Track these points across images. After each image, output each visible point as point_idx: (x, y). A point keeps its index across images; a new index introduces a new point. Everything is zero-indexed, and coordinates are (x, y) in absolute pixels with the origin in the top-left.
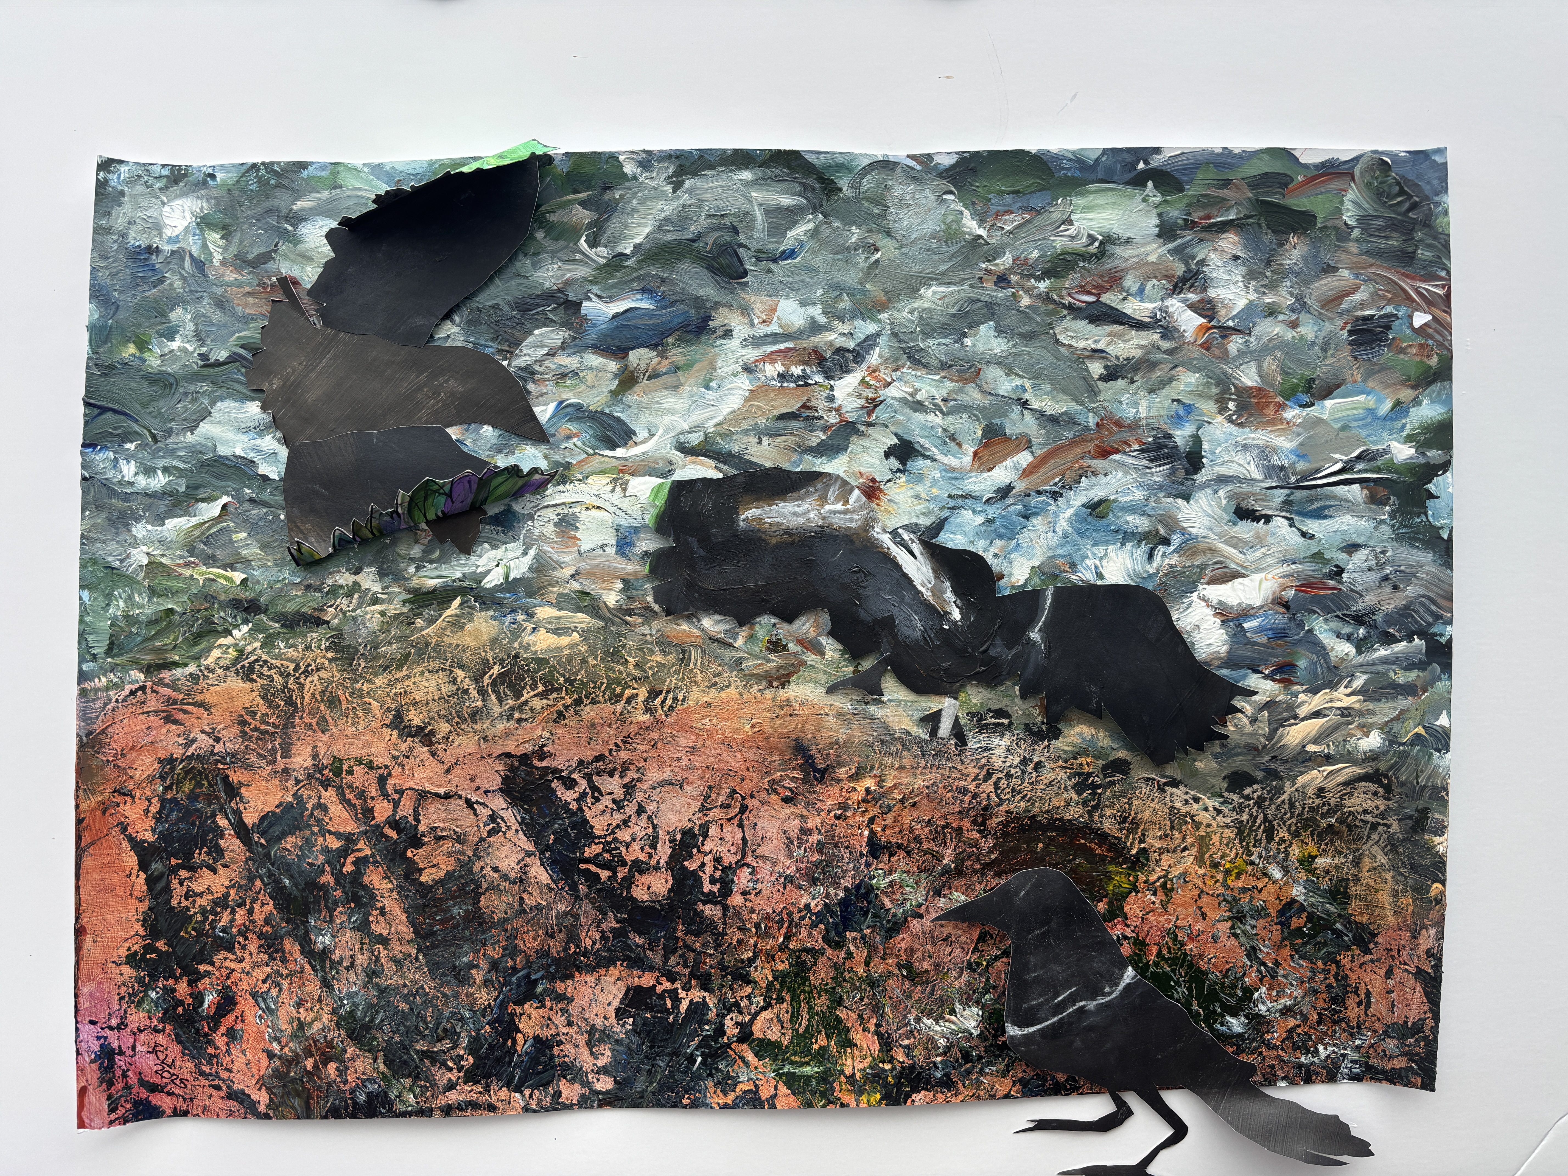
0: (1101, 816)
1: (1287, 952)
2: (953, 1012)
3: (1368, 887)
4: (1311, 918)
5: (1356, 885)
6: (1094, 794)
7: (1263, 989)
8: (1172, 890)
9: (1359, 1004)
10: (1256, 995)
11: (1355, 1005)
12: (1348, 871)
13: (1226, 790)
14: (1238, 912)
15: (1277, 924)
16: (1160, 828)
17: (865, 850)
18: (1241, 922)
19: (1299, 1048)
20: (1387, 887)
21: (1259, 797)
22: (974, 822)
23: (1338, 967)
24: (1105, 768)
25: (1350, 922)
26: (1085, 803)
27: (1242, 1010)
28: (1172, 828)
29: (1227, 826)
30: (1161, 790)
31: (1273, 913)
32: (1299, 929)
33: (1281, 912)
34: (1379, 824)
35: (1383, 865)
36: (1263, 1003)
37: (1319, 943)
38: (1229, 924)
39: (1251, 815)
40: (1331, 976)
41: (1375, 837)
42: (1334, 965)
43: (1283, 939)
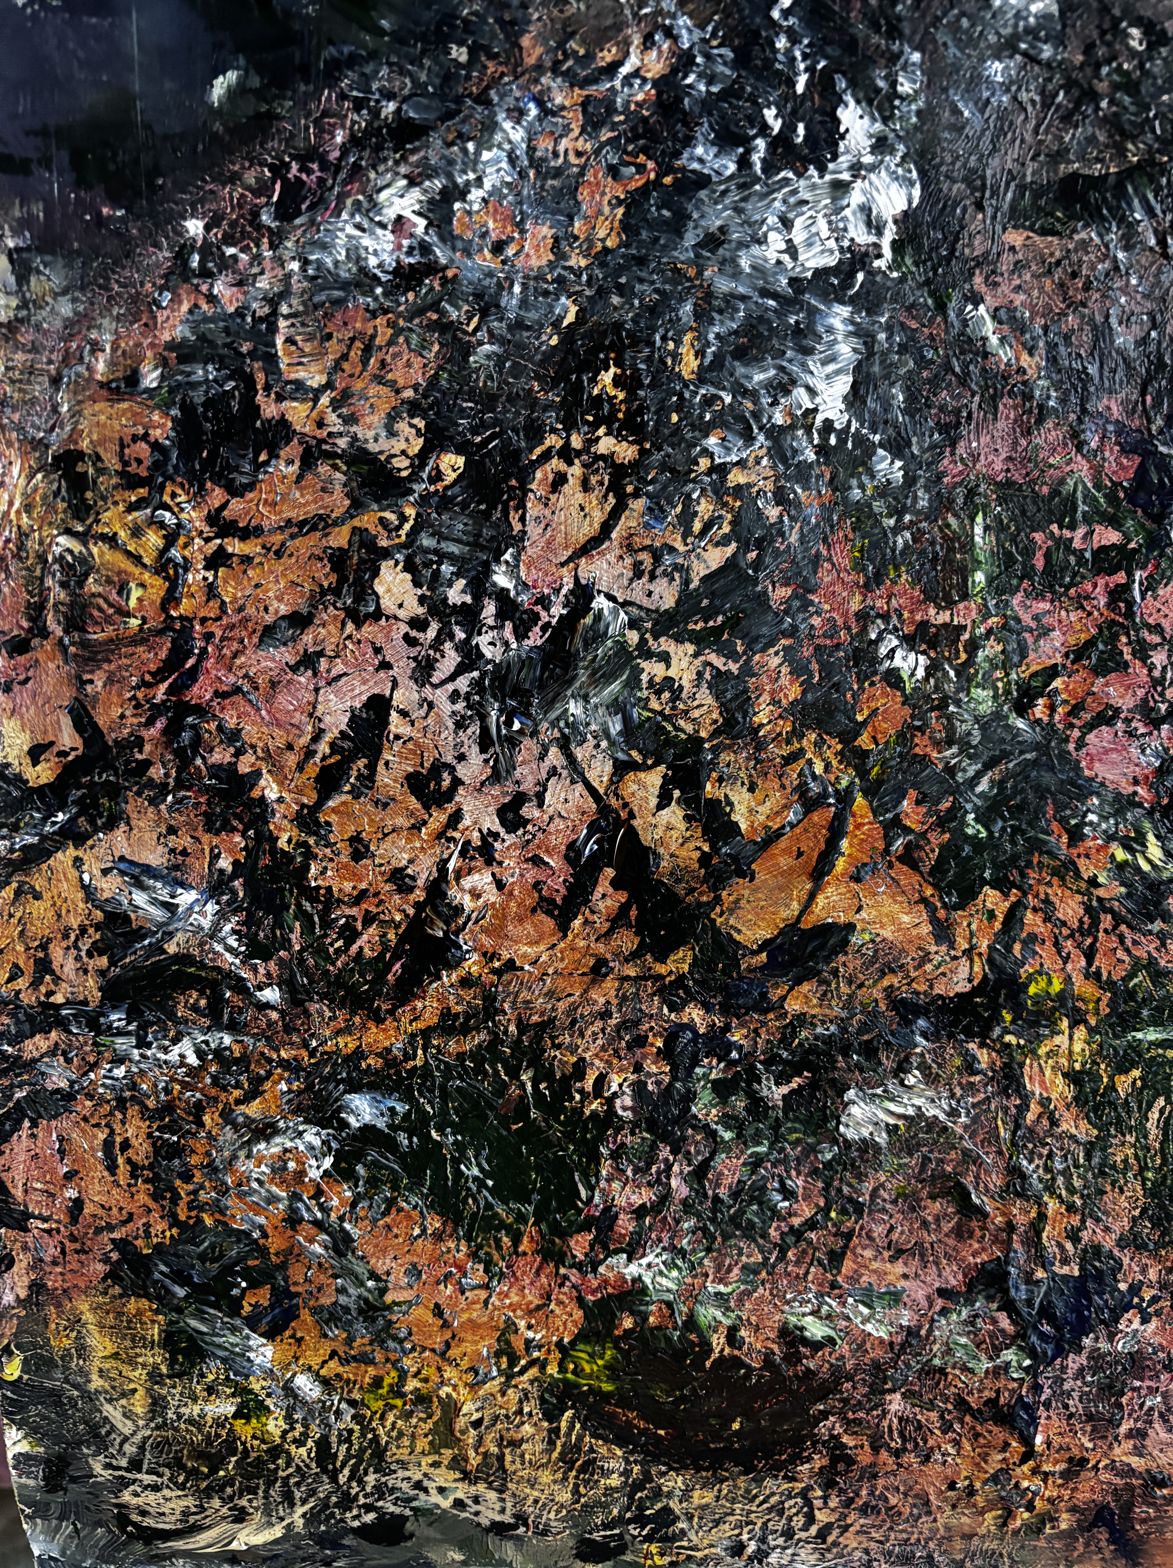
0: (626, 1473)
1: (275, 1244)
2: (891, 1130)
3: (132, 1362)
4: (234, 1309)
5: (156, 1366)
6: (641, 1508)
7: (314, 1174)
8: (498, 1354)
9: (126, 1145)
10: (328, 1162)
11: (134, 1142)
12: (174, 1393)
13: (407, 1518)
14: (374, 1320)
15: (298, 1294)
16: (522, 1456)
17: (1042, 1412)
18: (366, 1300)
19: (236, 1061)
20: (97, 1363)
21: (350, 1509)
22: (850, 1461)
23: (173, 1215)
24: (622, 1549)
25: (159, 1298)
26: (658, 1493)
27: (354, 1137)
28: (501, 1458)
29: (404, 1465)
30: (521, 1519)
31: (305, 1315)
32: (254, 1285)
33: (291, 1315)
34: (127, 1470)
35: (110, 1401)
36: (311, 1148)
37: (213, 1260)
38: (389, 1298)
39: (361, 1483)
40: (186, 1199)
41: (130, 1449)
42: (182, 1217)
43: (283, 1266)
